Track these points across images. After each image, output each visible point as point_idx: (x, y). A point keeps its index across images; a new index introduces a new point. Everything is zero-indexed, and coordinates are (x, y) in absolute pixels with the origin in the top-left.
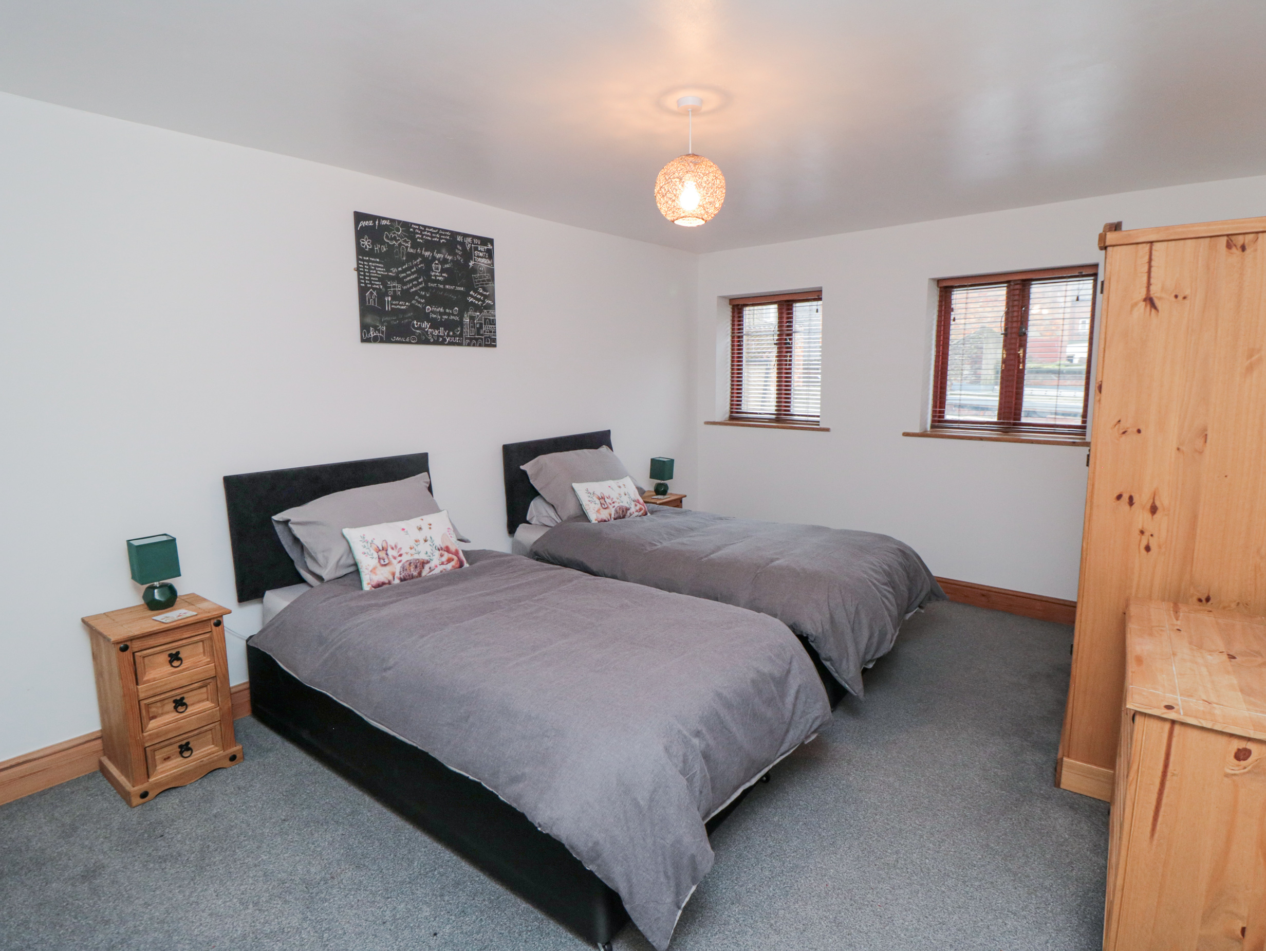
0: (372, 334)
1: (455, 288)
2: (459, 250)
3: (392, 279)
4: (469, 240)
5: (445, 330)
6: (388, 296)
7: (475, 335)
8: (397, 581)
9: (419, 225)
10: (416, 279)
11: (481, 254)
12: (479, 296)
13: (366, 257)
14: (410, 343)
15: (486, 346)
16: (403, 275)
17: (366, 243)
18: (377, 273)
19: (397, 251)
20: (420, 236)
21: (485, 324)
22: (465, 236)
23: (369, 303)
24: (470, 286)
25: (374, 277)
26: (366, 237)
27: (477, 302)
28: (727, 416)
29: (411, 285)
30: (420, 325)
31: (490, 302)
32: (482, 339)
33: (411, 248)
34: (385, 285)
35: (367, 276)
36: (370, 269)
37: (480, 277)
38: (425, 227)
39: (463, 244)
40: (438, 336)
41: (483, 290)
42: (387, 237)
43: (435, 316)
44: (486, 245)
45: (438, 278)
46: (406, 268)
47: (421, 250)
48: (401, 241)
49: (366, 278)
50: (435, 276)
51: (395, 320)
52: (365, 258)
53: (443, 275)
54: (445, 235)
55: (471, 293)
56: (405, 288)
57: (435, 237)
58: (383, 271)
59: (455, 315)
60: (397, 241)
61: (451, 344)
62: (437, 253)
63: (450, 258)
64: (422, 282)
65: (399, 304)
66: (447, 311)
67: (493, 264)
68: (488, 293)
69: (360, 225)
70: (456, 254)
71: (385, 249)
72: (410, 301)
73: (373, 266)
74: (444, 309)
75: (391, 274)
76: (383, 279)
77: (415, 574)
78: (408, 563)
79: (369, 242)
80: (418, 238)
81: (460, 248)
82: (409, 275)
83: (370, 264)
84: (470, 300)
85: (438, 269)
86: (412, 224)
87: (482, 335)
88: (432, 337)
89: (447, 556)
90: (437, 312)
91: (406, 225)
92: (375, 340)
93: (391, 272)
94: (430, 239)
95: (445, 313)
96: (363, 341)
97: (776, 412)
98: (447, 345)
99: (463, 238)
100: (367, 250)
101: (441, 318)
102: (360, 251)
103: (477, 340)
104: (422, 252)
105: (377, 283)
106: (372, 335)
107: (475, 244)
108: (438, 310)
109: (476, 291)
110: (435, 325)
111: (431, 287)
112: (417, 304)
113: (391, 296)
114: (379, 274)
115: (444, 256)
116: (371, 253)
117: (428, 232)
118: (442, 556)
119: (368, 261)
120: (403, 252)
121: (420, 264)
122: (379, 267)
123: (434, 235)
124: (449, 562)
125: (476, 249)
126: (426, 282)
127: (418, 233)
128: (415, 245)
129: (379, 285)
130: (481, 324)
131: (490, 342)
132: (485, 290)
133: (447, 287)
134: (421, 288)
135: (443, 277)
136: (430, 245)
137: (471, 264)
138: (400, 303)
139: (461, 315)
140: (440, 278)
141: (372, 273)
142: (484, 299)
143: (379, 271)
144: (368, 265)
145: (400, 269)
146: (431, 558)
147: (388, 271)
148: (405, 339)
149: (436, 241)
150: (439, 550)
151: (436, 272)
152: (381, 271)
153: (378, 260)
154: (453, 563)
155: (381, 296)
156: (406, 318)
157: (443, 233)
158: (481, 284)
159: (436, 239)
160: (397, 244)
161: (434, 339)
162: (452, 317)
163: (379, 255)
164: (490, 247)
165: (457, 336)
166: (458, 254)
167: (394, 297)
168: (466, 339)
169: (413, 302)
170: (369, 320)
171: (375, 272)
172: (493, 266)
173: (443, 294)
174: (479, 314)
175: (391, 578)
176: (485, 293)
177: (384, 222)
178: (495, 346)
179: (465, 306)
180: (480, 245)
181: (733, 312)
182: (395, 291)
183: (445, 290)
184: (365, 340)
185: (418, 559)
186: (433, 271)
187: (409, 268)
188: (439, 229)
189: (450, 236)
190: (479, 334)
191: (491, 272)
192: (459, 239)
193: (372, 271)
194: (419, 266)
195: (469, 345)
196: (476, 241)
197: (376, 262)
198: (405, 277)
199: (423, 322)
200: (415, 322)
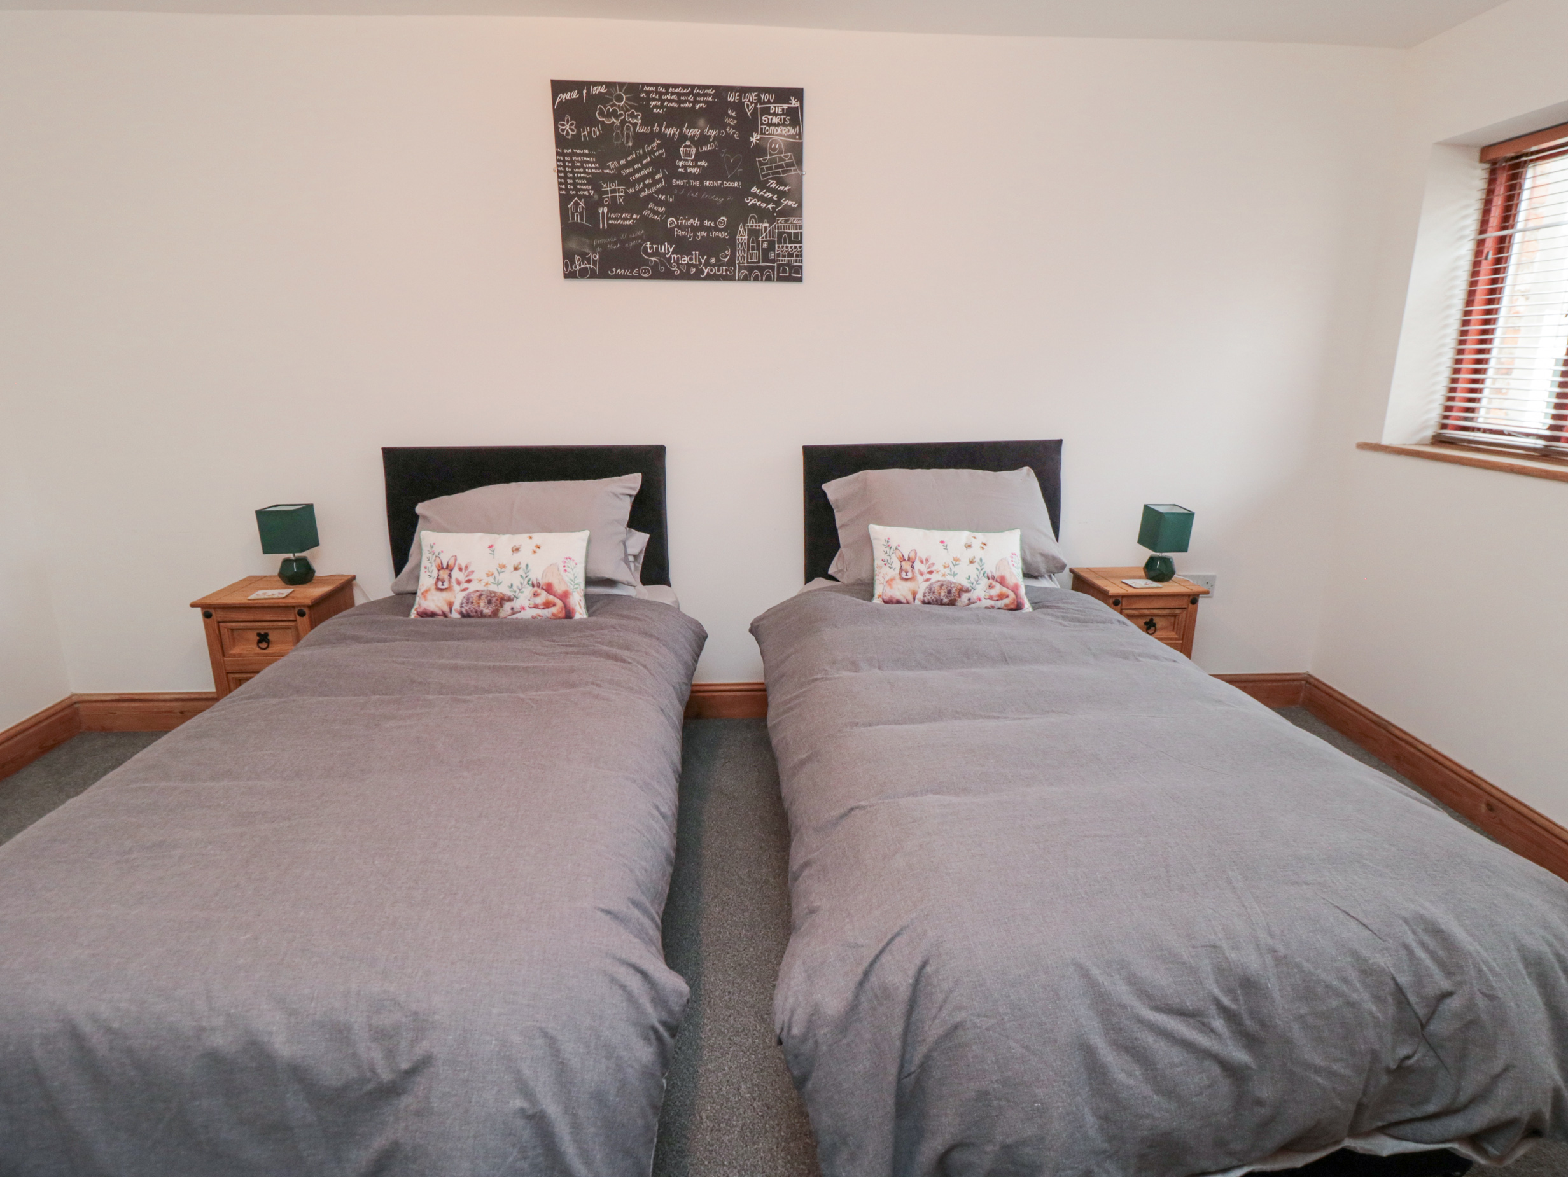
0: (578, 265)
1: (722, 184)
2: (731, 117)
3: (610, 179)
4: (752, 97)
5: (702, 255)
6: (603, 206)
7: (759, 262)
8: (455, 615)
9: (656, 85)
10: (650, 175)
11: (775, 120)
12: (768, 195)
13: (568, 149)
14: (639, 277)
15: (781, 279)
16: (627, 171)
17: (567, 127)
18: (585, 172)
19: (617, 134)
20: (659, 104)
21: (779, 242)
22: (743, 90)
23: (573, 218)
24: (752, 177)
25: (580, 178)
26: (567, 117)
27: (764, 205)
28: (1430, 433)
29: (641, 185)
30: (657, 248)
31: (790, 203)
32: (772, 268)
33: (642, 125)
34: (597, 189)
35: (570, 178)
36: (573, 167)
37: (773, 161)
38: (667, 86)
39: (739, 107)
40: (689, 266)
41: (777, 183)
42: (602, 113)
43: (683, 233)
44: (787, 101)
45: (689, 170)
46: (633, 160)
47: (660, 126)
48: (625, 116)
49: (569, 181)
50: (685, 167)
51: (615, 243)
52: (565, 151)
53: (699, 163)
54: (705, 95)
55: (754, 189)
56: (631, 191)
57: (685, 101)
58: (596, 168)
59: (720, 230)
60: (617, 117)
61: (710, 277)
62: (689, 128)
63: (712, 133)
64: (660, 178)
65: (620, 218)
66: (706, 223)
67: (800, 135)
68: (786, 188)
69: (558, 101)
70: (724, 126)
71: (598, 133)
72: (639, 212)
73: (578, 161)
74: (700, 220)
75: (607, 171)
76: (595, 181)
77: (487, 611)
78: (477, 594)
79: (572, 124)
80: (656, 107)
81: (734, 114)
82: (639, 170)
83: (574, 158)
84: (751, 201)
85: (689, 155)
86: (643, 85)
87: (773, 261)
88: (678, 268)
89: (544, 597)
90: (688, 227)
91: (633, 89)
92: (583, 274)
93: (608, 167)
94: (676, 105)
95: (702, 228)
96: (566, 276)
97: (1548, 433)
98: (705, 279)
99: (740, 96)
100: (569, 137)
101: (695, 236)
102: (561, 141)
103: (762, 269)
104: (661, 130)
105: (585, 187)
106: (578, 268)
107: (764, 103)
108: (689, 223)
109: (763, 186)
110: (683, 246)
111: (677, 186)
112: (651, 216)
113: (608, 206)
114: (588, 173)
115: (702, 133)
116: (576, 142)
117: (672, 94)
118: (536, 595)
119: (571, 155)
120: (628, 134)
121: (657, 150)
122: (588, 162)
123: (683, 98)
124: (548, 607)
125: (766, 111)
126: (668, 179)
127: (654, 99)
128: (650, 118)
129: (588, 190)
130: (771, 244)
131: (792, 273)
132: (781, 182)
133: (707, 183)
134: (658, 189)
135: (699, 167)
136: (676, 117)
137: (754, 139)
138: (624, 216)
139: (732, 229)
140: (694, 170)
141: (578, 172)
142: (779, 198)
143: (589, 168)
144: (572, 161)
145: (623, 162)
146: (516, 594)
147: (603, 166)
148: (632, 272)
149: (688, 108)
150: (533, 586)
151: (688, 161)
152: (592, 168)
153: (586, 151)
154: (554, 610)
155: (592, 207)
156: (635, 239)
157: (701, 92)
158: (773, 173)
159: (687, 105)
160: (617, 122)
161: (681, 271)
162: (715, 234)
163: (591, 144)
164: (794, 103)
165: (723, 265)
166: (729, 124)
167: (614, 207)
168: (741, 268)
169: (646, 212)
170: (573, 245)
171: (581, 170)
172: (800, 138)
173: (699, 196)
174: (767, 225)
175: (446, 609)
176: (782, 188)
177: (596, 90)
178: (800, 280)
179: (741, 213)
180: (773, 103)
181: (1492, 181)
182: (614, 198)
183: (702, 189)
184: (569, 275)
185: (495, 593)
186: (681, 159)
187: (639, 159)
188: (693, 87)
189: (714, 96)
190: (766, 258)
191: (796, 150)
192: (732, 97)
193: (577, 170)
194: (657, 154)
195: (746, 278)
196: (765, 97)
197: (584, 155)
198: (632, 174)
199: (662, 244)
200: (648, 245)
